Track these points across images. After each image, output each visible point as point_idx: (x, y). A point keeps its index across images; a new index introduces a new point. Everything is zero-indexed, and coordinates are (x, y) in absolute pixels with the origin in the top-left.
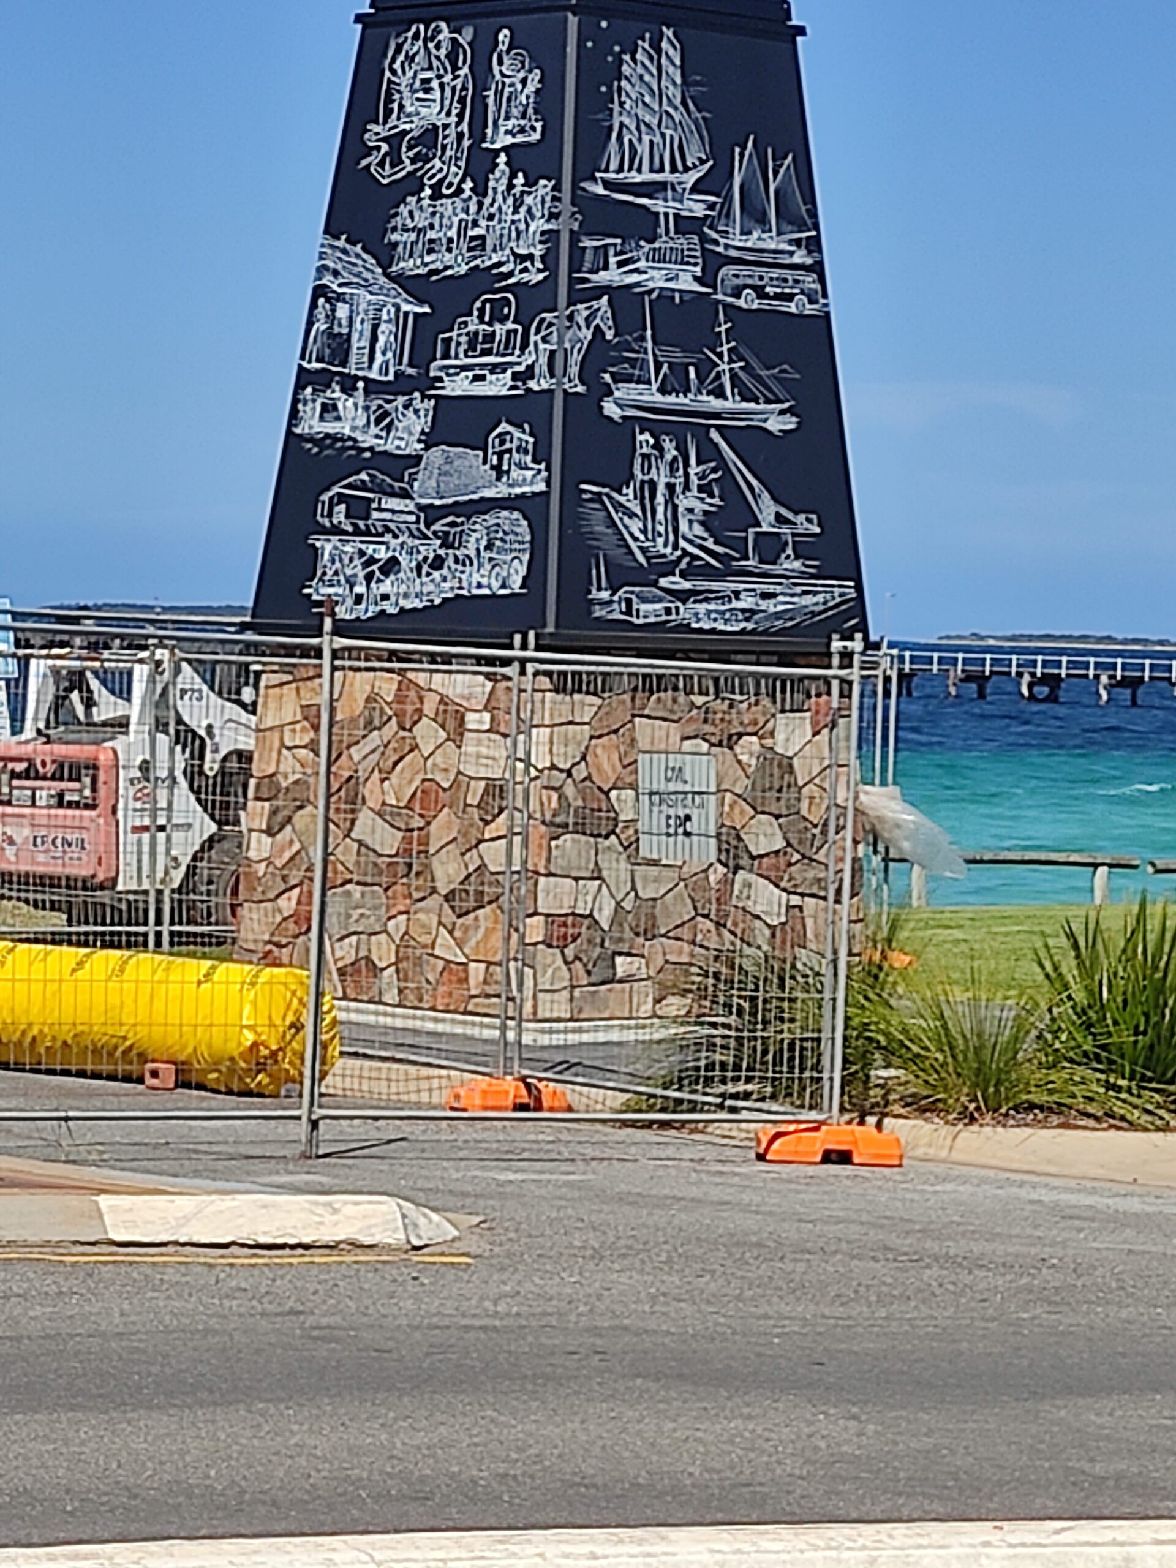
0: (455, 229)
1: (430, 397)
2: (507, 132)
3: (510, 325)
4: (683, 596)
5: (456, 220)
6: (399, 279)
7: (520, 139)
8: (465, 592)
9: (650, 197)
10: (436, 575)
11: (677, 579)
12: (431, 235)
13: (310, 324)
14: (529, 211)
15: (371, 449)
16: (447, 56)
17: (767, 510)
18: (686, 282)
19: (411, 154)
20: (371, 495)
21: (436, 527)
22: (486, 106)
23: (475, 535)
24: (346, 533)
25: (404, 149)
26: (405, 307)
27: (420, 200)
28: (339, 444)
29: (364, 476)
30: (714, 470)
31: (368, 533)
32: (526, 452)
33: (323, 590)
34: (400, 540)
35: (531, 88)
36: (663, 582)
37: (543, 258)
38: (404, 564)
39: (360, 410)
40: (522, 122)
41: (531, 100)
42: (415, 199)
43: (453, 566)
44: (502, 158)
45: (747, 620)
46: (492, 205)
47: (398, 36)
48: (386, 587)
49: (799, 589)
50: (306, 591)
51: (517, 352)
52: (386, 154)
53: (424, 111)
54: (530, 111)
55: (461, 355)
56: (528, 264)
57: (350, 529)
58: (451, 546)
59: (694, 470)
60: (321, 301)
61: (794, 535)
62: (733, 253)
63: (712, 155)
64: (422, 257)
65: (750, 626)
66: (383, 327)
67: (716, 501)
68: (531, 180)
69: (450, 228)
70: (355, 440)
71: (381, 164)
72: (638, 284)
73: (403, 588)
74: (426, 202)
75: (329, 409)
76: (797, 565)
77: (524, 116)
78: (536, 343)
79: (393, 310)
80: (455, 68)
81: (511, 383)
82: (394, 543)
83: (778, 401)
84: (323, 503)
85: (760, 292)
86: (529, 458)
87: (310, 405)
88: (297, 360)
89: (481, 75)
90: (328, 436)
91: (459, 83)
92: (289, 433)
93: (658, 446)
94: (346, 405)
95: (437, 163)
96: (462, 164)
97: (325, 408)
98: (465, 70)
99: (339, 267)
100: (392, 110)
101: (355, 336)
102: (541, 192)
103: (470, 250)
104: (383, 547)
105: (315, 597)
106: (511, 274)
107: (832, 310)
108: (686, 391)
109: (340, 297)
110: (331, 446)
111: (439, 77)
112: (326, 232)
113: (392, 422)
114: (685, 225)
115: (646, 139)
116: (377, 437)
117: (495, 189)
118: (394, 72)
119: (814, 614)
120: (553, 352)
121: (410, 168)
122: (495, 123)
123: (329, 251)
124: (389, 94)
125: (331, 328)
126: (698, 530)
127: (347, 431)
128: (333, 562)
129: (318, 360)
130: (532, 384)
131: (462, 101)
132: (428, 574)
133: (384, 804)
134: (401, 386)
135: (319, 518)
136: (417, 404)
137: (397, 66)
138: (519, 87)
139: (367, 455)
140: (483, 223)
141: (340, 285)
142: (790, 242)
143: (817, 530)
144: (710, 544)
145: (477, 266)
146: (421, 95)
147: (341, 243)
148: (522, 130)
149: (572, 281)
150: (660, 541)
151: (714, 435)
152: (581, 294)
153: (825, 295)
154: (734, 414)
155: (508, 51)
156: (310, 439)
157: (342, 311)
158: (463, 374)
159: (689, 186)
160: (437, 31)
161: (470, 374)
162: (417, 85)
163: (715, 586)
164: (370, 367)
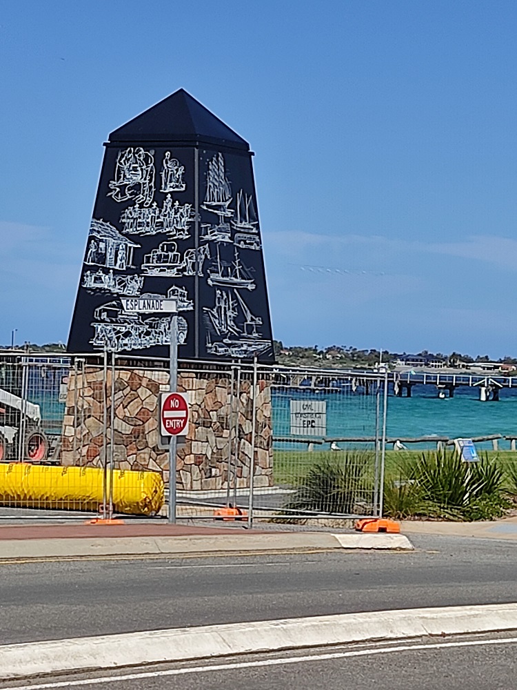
0: (150, 219)
1: (142, 277)
2: (170, 187)
3: (175, 253)
4: (229, 345)
5: (150, 216)
6: (127, 235)
7: (176, 189)
8: (160, 344)
9: (218, 210)
10: (147, 338)
11: (227, 340)
12: (139, 220)
13: (88, 249)
14: (181, 214)
15: (117, 293)
16: (143, 159)
17: (249, 316)
18: (227, 240)
19: (130, 192)
20: (118, 310)
21: (147, 321)
22: (161, 177)
23: (163, 324)
24: (108, 322)
25: (126, 190)
26: (129, 245)
27: (134, 208)
28: (103, 291)
29: (114, 303)
30: (235, 303)
31: (117, 322)
32: (184, 296)
33: (98, 342)
34: (132, 325)
35: (180, 172)
36: (224, 341)
37: (188, 231)
38: (133, 334)
39: (111, 280)
40: (177, 184)
41: (180, 177)
42: (132, 208)
43: (155, 335)
44: (169, 196)
45: (245, 353)
46: (165, 211)
47: (122, 151)
48: (126, 341)
49: (257, 343)
50: (91, 342)
51: (179, 262)
52: (119, 192)
53: (134, 178)
54: (180, 180)
55: (155, 262)
56: (182, 232)
57: (109, 321)
58: (154, 327)
59: (231, 303)
60: (93, 241)
61: (256, 325)
62: (238, 229)
63: (232, 196)
64: (136, 227)
65: (246, 356)
66: (120, 251)
67: (236, 313)
68: (182, 203)
69: (148, 218)
70: (110, 290)
71: (117, 195)
72: (215, 240)
73: (133, 342)
74: (137, 209)
75: (98, 279)
76: (256, 335)
77: (177, 182)
78: (186, 260)
79: (124, 246)
80: (147, 164)
81: (176, 273)
82: (128, 326)
83: (251, 279)
84: (97, 312)
85: (245, 243)
86: (185, 299)
87: (89, 277)
88: (83, 261)
89: (159, 167)
90: (97, 288)
91: (149, 169)
92: (80, 287)
93: (222, 295)
94: (105, 278)
95: (142, 196)
96: (152, 197)
97: (96, 278)
98: (152, 165)
99: (100, 230)
100: (121, 177)
101: (108, 254)
102: (186, 208)
103: (156, 226)
104: (124, 328)
105: (94, 344)
106: (175, 235)
107: (263, 248)
108: (228, 276)
109: (101, 241)
110: (99, 292)
111: (140, 166)
112: (93, 217)
113: (126, 284)
114: (227, 220)
115: (216, 190)
116: (119, 289)
117: (166, 206)
118: (121, 164)
119: (262, 351)
120: (194, 263)
121: (129, 197)
122: (166, 184)
123: (95, 224)
124: (119, 171)
125: (98, 250)
126: (232, 323)
127: (106, 287)
128: (102, 332)
129: (92, 262)
130: (186, 273)
131: (151, 175)
132: (144, 337)
133: (125, 416)
134: (128, 272)
135: (95, 316)
136: (136, 278)
137: (122, 161)
138: (175, 172)
139: (116, 295)
140: (162, 218)
141: (101, 236)
142: (252, 225)
143: (261, 323)
144: (235, 328)
145: (160, 232)
146: (133, 172)
147: (101, 221)
148: (177, 187)
149: (200, 239)
150: (223, 326)
151: (235, 291)
152: (202, 244)
153: (261, 243)
154: (240, 284)
155: (170, 160)
156: (90, 289)
157: (102, 245)
158: (156, 269)
159: (227, 206)
160: (139, 151)
161: (159, 269)
162: (131, 168)
163: (237, 342)
164: (115, 265)
